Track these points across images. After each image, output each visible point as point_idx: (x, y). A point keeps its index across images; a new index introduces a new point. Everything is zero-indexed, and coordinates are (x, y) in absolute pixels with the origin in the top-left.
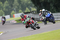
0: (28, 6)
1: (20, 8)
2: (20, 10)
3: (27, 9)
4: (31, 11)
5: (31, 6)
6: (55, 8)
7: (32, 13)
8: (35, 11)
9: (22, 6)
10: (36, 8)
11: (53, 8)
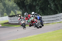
0: (13, 9)
1: (5, 11)
2: (5, 14)
3: (12, 12)
4: (16, 14)
5: (16, 9)
6: (41, 11)
7: (17, 16)
8: (20, 14)
9: (7, 9)
10: (21, 11)
11: (39, 11)
